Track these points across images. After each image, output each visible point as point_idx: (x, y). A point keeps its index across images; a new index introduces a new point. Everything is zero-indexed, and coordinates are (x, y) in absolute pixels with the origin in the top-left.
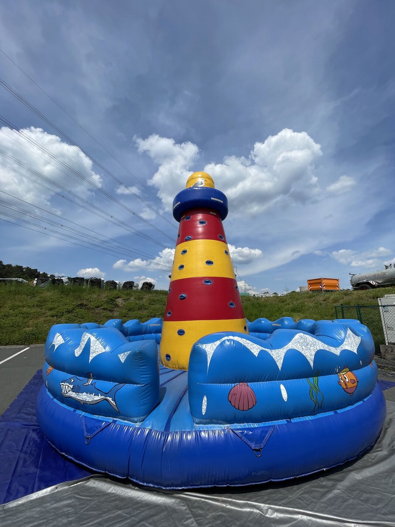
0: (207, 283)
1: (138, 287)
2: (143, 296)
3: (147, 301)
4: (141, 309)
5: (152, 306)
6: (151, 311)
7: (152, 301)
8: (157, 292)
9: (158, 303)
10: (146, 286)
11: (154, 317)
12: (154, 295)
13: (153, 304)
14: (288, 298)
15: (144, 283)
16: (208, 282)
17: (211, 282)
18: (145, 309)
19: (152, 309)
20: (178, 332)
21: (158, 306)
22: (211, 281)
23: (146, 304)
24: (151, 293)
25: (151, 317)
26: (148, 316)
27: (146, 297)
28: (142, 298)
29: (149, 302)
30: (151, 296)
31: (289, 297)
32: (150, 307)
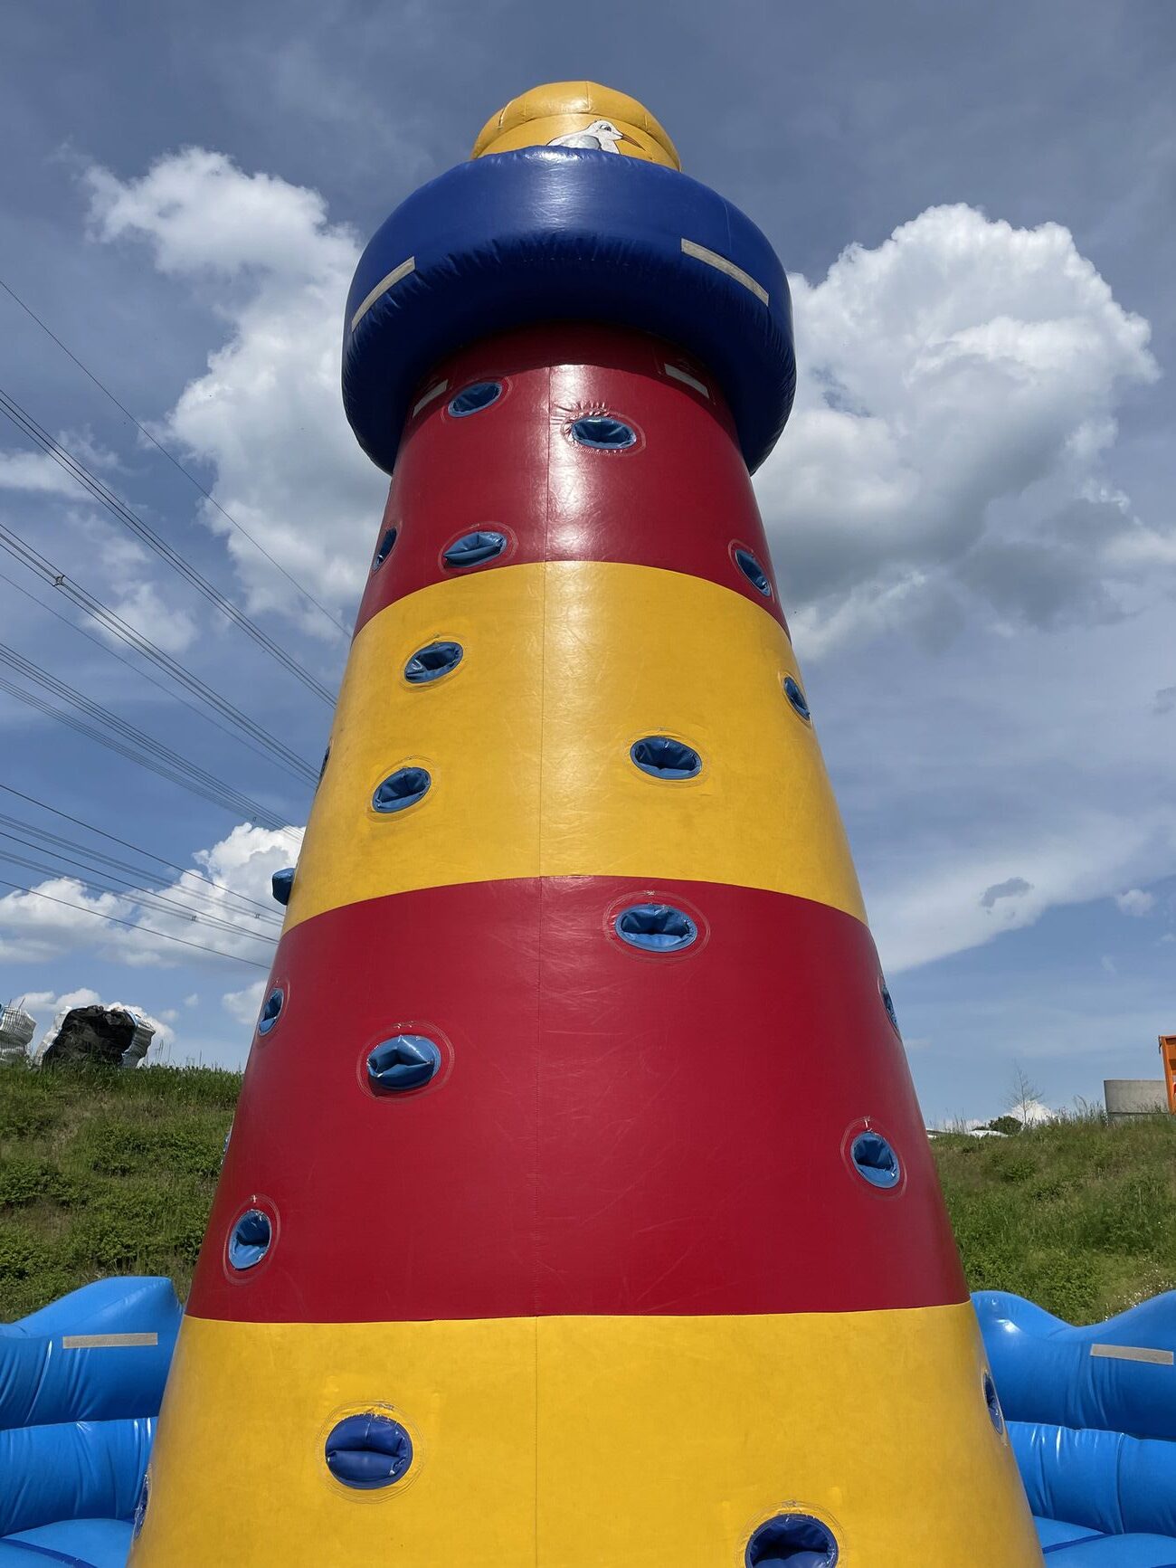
0: (644, 938)
1: (24, 1041)
2: (51, 1111)
3: (86, 1144)
4: (29, 1203)
5: (115, 1181)
6: (106, 1218)
7: (119, 1148)
8: (163, 1080)
9: (163, 1159)
10: (89, 1034)
11: (123, 1265)
12: (143, 1101)
13: (124, 1171)
14: (1043, 1151)
15: (70, 1016)
16: (653, 926)
17: (681, 931)
18: (64, 1203)
19: (110, 1207)
20: (330, 1451)
21: (155, 1185)
22: (684, 919)
23: (67, 1170)
24: (117, 1086)
25: (101, 1264)
26: (79, 1256)
27: (80, 1120)
28: (46, 1124)
29: (92, 1154)
30: (113, 1110)
31: (1050, 1145)
32: (99, 1194)
